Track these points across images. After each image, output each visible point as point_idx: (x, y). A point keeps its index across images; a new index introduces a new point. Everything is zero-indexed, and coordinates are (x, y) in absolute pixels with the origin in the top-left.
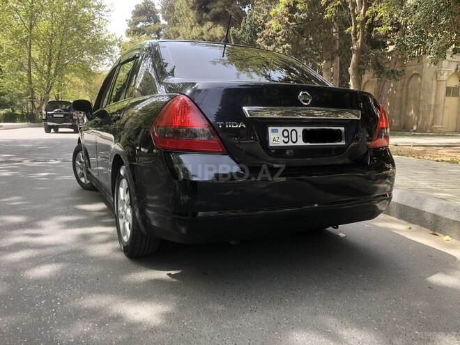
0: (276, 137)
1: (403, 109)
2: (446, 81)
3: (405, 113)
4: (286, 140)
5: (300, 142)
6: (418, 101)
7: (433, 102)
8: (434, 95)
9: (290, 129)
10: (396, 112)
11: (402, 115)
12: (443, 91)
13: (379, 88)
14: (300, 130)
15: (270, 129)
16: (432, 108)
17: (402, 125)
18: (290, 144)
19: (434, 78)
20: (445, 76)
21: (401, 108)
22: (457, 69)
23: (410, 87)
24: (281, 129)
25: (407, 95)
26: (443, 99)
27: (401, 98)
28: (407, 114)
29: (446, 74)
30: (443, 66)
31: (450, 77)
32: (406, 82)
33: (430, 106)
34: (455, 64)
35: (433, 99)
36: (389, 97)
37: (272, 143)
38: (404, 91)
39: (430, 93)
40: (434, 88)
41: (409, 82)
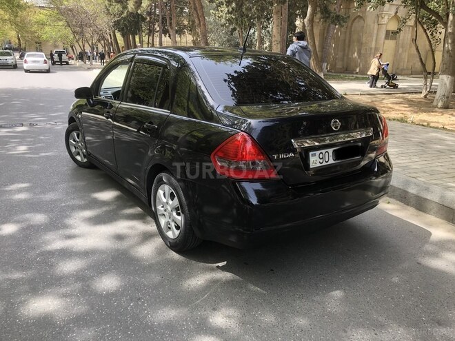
0: (315, 161)
1: (346, 51)
2: (387, 24)
3: (348, 55)
4: (321, 161)
5: (331, 161)
6: (360, 43)
7: (373, 46)
8: (374, 38)
9: (324, 151)
10: (340, 54)
11: (345, 58)
12: (383, 35)
13: (324, 30)
14: (331, 151)
15: (311, 153)
16: (373, 51)
17: (345, 66)
18: (324, 164)
19: (376, 22)
20: (385, 20)
21: (344, 50)
22: (397, 12)
23: (353, 30)
24: (317, 153)
25: (350, 37)
26: (382, 42)
27: (345, 40)
28: (350, 56)
29: (386, 17)
30: (385, 10)
31: (389, 20)
32: (350, 25)
33: (371, 49)
34: (395, 7)
35: (374, 43)
36: (334, 38)
37: (312, 166)
38: (348, 33)
39: (372, 36)
40: (375, 32)
41: (352, 24)
